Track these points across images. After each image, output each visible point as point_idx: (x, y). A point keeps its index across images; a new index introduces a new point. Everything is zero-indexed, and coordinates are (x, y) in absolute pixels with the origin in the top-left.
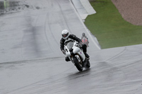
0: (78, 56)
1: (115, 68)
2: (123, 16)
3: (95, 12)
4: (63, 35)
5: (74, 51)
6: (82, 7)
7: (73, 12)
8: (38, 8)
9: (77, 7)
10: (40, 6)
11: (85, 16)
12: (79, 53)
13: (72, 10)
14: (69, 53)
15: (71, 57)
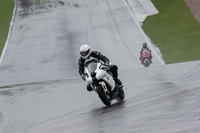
0: (103, 84)
1: (185, 91)
2: (196, 17)
3: (157, 12)
4: (81, 53)
5: (97, 76)
6: (139, 5)
7: (126, 12)
8: (76, 6)
9: (131, 5)
10: (79, 3)
11: (143, 18)
12: (105, 79)
13: (124, 8)
14: (90, 79)
15: (93, 84)
